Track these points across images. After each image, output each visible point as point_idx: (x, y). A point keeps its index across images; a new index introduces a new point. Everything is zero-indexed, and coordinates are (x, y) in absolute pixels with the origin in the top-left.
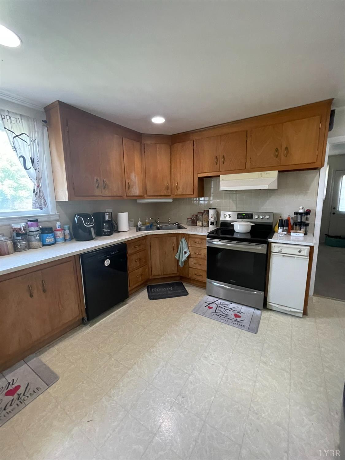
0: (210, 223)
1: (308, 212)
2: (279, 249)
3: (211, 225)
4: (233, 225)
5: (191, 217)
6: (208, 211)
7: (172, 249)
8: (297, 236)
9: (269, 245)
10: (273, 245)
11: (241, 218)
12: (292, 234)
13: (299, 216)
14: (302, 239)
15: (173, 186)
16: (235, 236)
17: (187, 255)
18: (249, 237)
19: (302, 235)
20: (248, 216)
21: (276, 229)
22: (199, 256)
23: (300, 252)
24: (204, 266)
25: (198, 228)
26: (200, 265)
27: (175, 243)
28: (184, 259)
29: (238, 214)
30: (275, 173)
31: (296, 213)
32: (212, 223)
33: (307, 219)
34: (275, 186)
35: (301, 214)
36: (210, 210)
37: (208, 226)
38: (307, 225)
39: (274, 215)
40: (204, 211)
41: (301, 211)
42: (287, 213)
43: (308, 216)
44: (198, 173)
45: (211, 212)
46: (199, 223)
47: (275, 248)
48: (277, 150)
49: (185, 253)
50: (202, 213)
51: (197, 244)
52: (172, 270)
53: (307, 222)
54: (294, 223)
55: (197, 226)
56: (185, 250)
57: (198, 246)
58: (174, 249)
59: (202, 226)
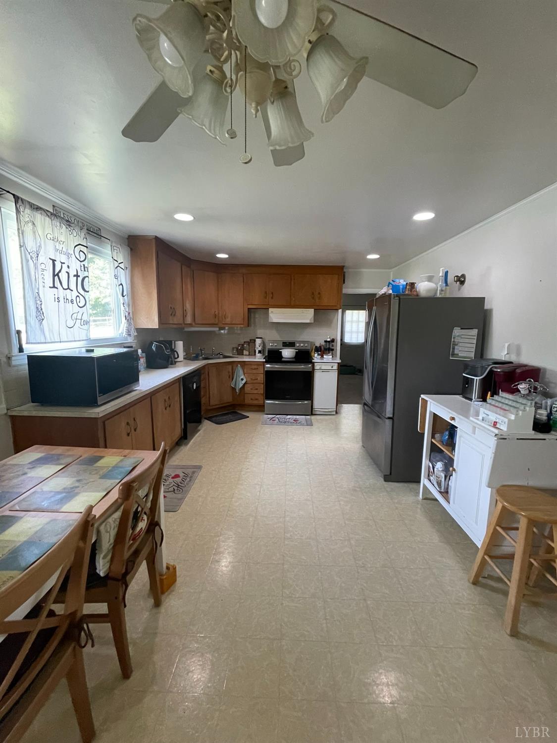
0: (257, 352)
1: (333, 341)
2: (320, 367)
3: (259, 353)
4: (281, 352)
5: (237, 346)
6: (255, 341)
7: (228, 377)
8: (328, 358)
9: (313, 364)
10: (316, 364)
11: (285, 346)
12: (325, 356)
13: (328, 344)
14: (331, 359)
15: (220, 315)
16: (283, 359)
17: (244, 382)
18: (294, 360)
19: (331, 357)
20: (290, 345)
21: (313, 354)
22: (255, 381)
23: (332, 367)
24: (261, 389)
25: (245, 357)
26: (257, 389)
27: (231, 371)
28: (241, 385)
29: (283, 343)
30: (311, 312)
31: (326, 341)
32: (260, 352)
33: (333, 346)
34: (313, 322)
35: (329, 342)
36: (257, 339)
37: (255, 355)
38: (333, 350)
39: (312, 343)
40: (251, 340)
41: (329, 340)
42: (319, 341)
43: (333, 343)
44: (248, 305)
45: (258, 341)
46: (245, 352)
47: (317, 367)
48: (313, 294)
49: (242, 379)
50: (248, 342)
51: (253, 370)
52: (228, 398)
53: (332, 348)
54: (324, 349)
55: (243, 355)
56: (242, 377)
57: (255, 371)
58: (229, 377)
59: (249, 355)
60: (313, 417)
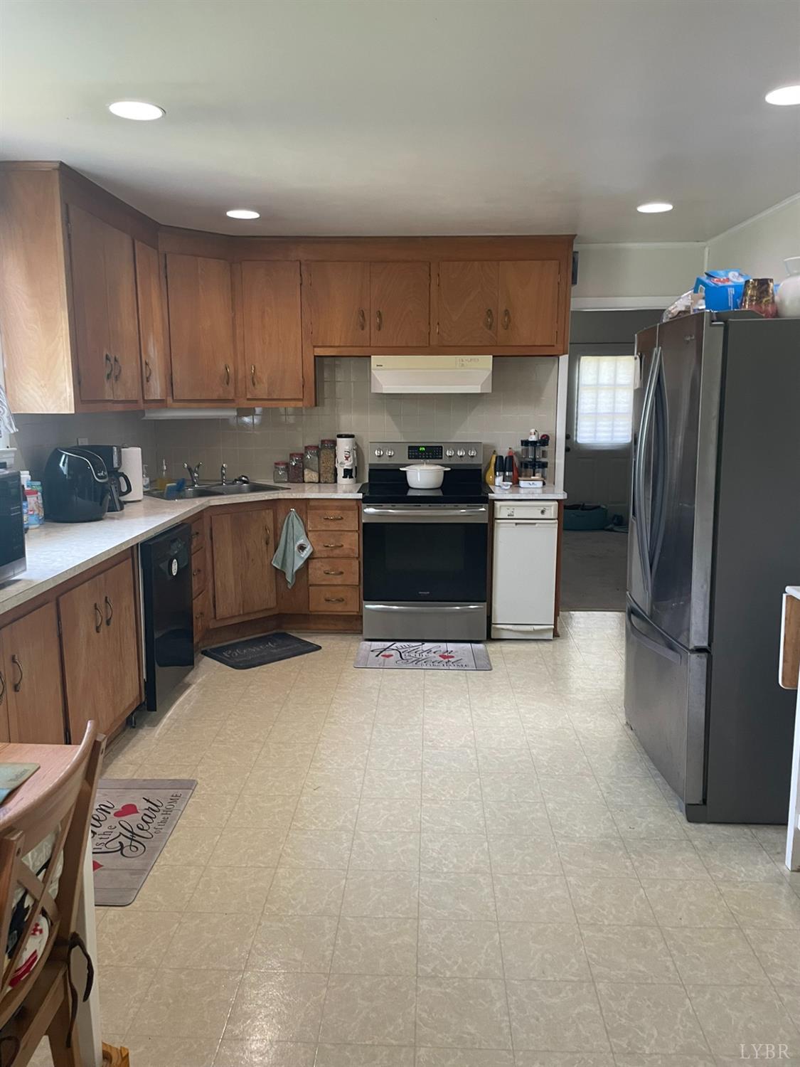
0: (341, 473)
1: (544, 441)
2: (509, 512)
3: (345, 477)
4: (405, 472)
5: (286, 458)
6: (335, 443)
7: (264, 543)
8: (532, 486)
9: (491, 504)
10: (498, 504)
11: (417, 458)
12: (522, 483)
13: (530, 448)
14: (540, 491)
15: (240, 377)
16: (411, 493)
17: (305, 554)
18: (440, 493)
19: (540, 484)
20: (432, 453)
21: (490, 477)
22: (337, 552)
23: (543, 512)
24: (353, 572)
25: (307, 487)
26: (342, 573)
27: (271, 526)
28: (299, 563)
29: (410, 448)
30: (487, 361)
31: (525, 443)
32: (348, 473)
33: (544, 454)
34: (489, 391)
35: (534, 443)
36: (340, 441)
37: (336, 482)
38: (544, 465)
39: (488, 449)
40: (323, 442)
41: (533, 438)
42: (507, 443)
43: (546, 448)
44: (314, 347)
45: (344, 446)
46: (310, 475)
47: (502, 511)
48: (489, 313)
49: (302, 548)
50: (318, 447)
51: (330, 523)
52: (265, 598)
53: (543, 460)
54: (521, 464)
55: (304, 482)
56: (301, 541)
57: (333, 526)
58: (267, 543)
59: (319, 482)
60: (493, 648)
